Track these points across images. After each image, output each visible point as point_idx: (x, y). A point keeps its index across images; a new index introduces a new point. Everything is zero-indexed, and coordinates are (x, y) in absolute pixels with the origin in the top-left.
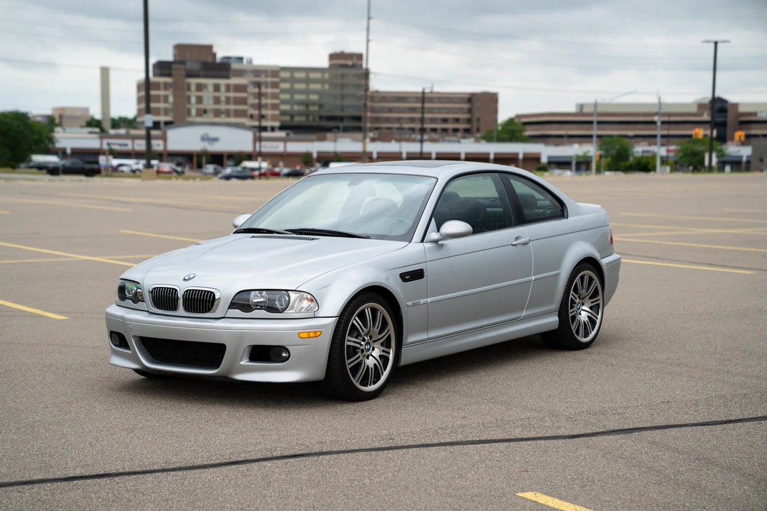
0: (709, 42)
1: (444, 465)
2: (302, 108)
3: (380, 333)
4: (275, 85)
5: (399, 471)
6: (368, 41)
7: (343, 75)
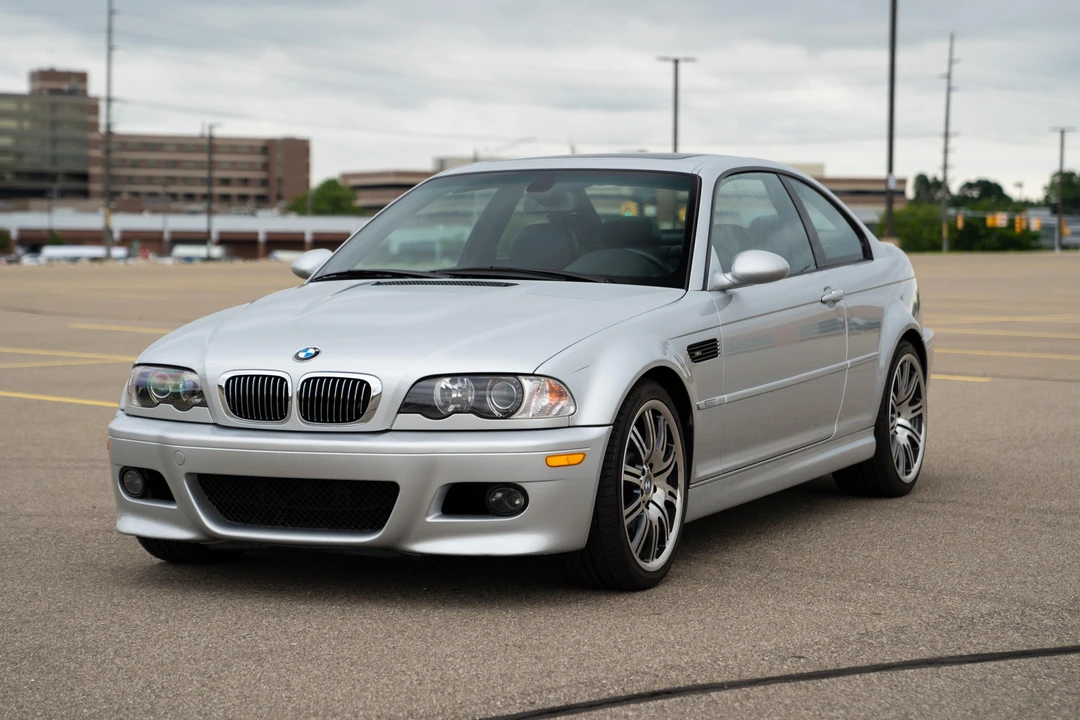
0: (666, 59)
7: (54, 107)
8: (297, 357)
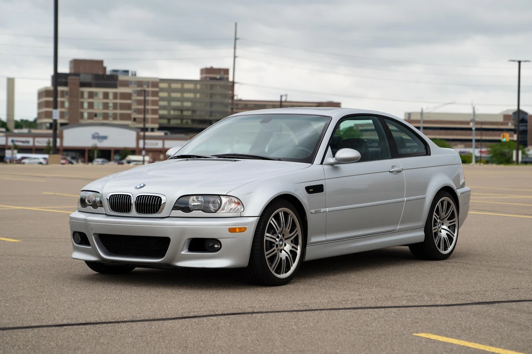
0: (514, 61)
1: (352, 319)
2: (177, 113)
3: (290, 232)
4: (155, 94)
5: (318, 322)
6: (235, 57)
7: (212, 87)
8: (136, 188)
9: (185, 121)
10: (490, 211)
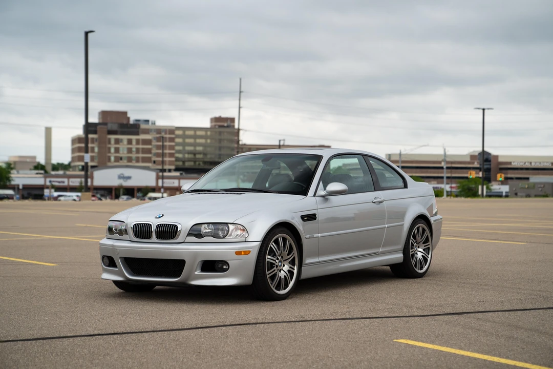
0: (479, 109)
1: (341, 328)
2: (191, 156)
3: (288, 255)
4: (172, 140)
5: (312, 330)
6: (240, 108)
7: (220, 133)
8: (156, 218)
9: (197, 163)
10: (459, 237)
